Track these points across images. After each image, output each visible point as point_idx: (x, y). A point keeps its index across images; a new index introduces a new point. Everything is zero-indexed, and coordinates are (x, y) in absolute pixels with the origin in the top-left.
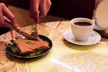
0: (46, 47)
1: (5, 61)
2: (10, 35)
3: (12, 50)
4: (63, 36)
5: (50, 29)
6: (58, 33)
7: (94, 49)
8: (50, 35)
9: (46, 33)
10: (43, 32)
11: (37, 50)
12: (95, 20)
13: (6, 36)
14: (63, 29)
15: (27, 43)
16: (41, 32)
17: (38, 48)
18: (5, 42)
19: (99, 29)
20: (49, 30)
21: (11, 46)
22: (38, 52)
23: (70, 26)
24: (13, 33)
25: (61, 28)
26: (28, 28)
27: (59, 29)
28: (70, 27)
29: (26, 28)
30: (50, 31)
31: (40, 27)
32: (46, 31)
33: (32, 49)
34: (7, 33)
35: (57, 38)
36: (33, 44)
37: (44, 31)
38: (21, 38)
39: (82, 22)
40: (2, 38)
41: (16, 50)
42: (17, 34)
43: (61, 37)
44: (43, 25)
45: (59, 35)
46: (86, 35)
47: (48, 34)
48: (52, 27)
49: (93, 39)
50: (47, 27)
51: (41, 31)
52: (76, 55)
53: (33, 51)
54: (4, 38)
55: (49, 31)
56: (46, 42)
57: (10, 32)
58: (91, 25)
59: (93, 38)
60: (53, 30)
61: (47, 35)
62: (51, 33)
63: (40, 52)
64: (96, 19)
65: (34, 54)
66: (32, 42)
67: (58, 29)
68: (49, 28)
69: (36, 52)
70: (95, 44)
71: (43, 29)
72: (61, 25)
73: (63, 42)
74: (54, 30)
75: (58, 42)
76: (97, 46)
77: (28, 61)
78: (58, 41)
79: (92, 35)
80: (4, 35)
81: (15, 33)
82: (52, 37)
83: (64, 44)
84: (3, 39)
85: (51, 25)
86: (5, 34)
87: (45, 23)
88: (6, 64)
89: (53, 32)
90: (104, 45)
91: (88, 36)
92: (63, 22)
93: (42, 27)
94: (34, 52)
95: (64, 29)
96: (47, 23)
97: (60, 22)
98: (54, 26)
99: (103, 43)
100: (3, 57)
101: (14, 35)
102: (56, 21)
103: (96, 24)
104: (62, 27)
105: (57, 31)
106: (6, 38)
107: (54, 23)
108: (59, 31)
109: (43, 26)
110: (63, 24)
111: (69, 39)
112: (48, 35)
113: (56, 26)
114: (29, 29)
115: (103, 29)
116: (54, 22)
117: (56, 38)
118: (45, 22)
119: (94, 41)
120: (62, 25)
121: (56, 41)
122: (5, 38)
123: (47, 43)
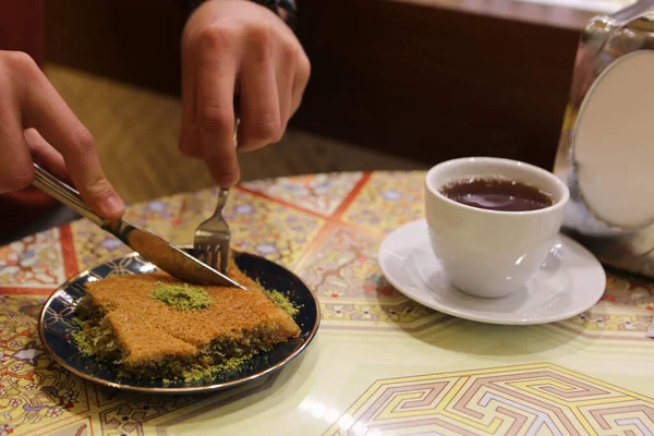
0: (281, 329)
1: (19, 411)
2: (58, 246)
3: (75, 343)
4: (377, 264)
5: (300, 215)
6: (347, 241)
7: (566, 346)
8: (296, 256)
9: (274, 245)
10: (254, 236)
11: (223, 348)
12: (570, 170)
13: (32, 254)
14: (375, 220)
15: (166, 301)
16: (245, 234)
17: (233, 336)
18: (26, 291)
19: (595, 228)
20: (295, 224)
21: (69, 318)
22: (228, 357)
23: (421, 206)
24: (76, 238)
25: (366, 212)
26: (166, 205)
27: (351, 218)
28: (418, 211)
29: (156, 206)
30: (299, 229)
31: (239, 202)
32: (275, 231)
33: (192, 342)
34: (40, 236)
35: (342, 273)
36: (203, 307)
37: (264, 231)
38: (130, 268)
39: (495, 183)
40: (10, 264)
41: (96, 340)
42: (99, 245)
43: (362, 272)
44: (258, 194)
45: (352, 255)
46: (518, 262)
47: (289, 248)
48: (308, 205)
49: (561, 288)
50: (283, 203)
51: (242, 230)
52: (453, 381)
53: (201, 355)
54: (18, 264)
55: (294, 229)
56: (280, 296)
57: (56, 232)
58: (550, 204)
59: (556, 282)
60: (315, 223)
61: (281, 257)
62: (304, 246)
63: (240, 361)
64: (576, 165)
65: (208, 372)
66: (198, 295)
67: (345, 217)
68: (291, 212)
69: (218, 361)
70: (570, 320)
71: (257, 216)
72: (365, 192)
73: (376, 302)
74: (322, 222)
75: (349, 302)
76: (579, 333)
77: (158, 415)
78: (347, 294)
79: (553, 265)
80: (17, 247)
81: (84, 239)
82: (308, 269)
83: (384, 316)
84: (13, 270)
85: (305, 192)
86: (27, 244)
87: (269, 181)
88: (27, 426)
89: (316, 239)
90: (621, 327)
91: (526, 268)
92: (378, 177)
93: (250, 203)
94: (206, 359)
95: (384, 224)
96: (284, 181)
97: (358, 176)
98: (321, 203)
99: (617, 313)
100: (6, 384)
101: (78, 247)
102: (333, 168)
103: (576, 194)
104: (372, 207)
105: (341, 232)
106: (29, 269)
107: (325, 184)
108: (351, 235)
109: (258, 201)
110: (380, 190)
111: (414, 285)
112: (286, 252)
113: (335, 204)
114: (172, 215)
115: (616, 230)
116: (322, 178)
117: (336, 273)
118: (273, 175)
119: (564, 298)
120: (373, 198)
121: (335, 296)
122: (26, 263)
123: (285, 302)
